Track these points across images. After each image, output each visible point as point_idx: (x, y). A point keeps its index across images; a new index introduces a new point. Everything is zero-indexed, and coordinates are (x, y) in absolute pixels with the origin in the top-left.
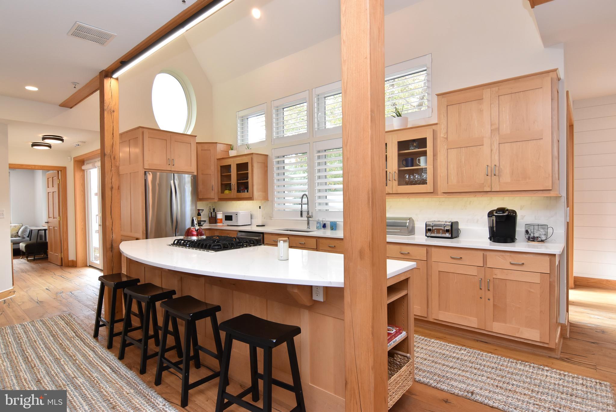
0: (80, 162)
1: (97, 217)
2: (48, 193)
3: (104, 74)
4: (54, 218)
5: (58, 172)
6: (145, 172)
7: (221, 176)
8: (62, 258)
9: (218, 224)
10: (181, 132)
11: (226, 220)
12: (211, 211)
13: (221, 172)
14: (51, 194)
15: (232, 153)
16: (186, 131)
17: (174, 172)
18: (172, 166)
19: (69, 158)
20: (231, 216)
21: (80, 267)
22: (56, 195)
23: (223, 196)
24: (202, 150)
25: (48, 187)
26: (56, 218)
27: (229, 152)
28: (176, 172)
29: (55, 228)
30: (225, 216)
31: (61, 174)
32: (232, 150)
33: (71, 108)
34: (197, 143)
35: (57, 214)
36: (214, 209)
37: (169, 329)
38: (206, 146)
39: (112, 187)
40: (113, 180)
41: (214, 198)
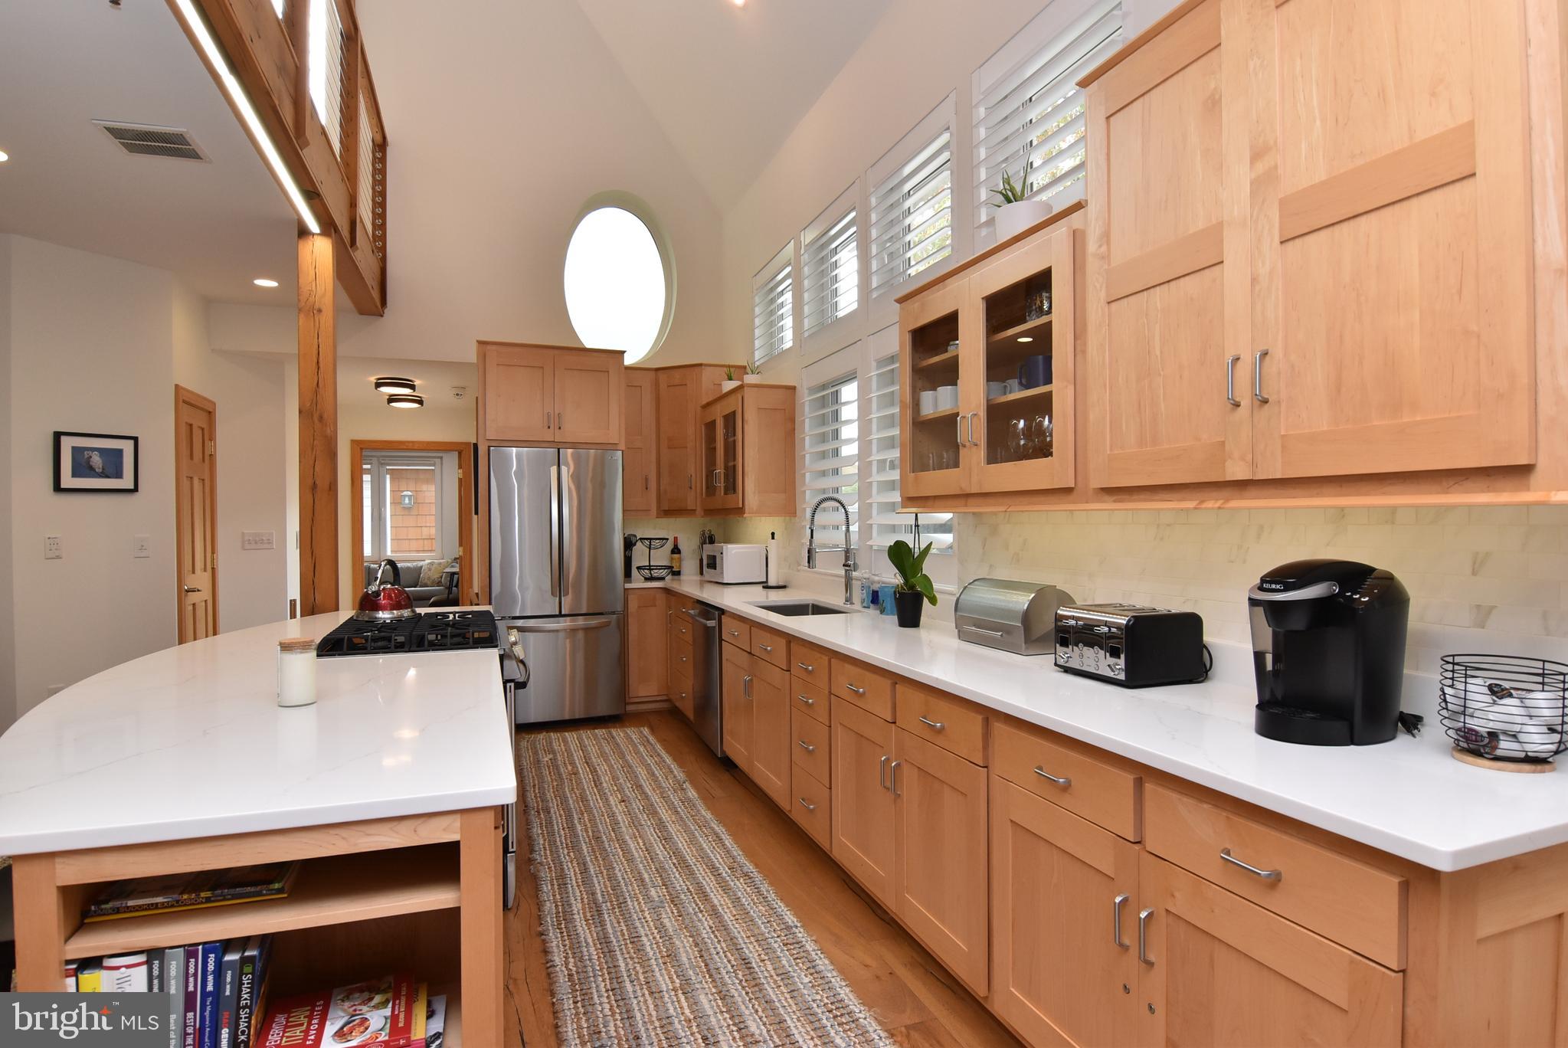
3: (298, 227)
6: (489, 447)
7: (707, 450)
11: (708, 567)
13: (705, 440)
17: (560, 445)
20: (715, 558)
23: (709, 503)
24: (668, 386)
28: (567, 446)
30: (707, 556)
32: (728, 380)
38: (677, 375)
39: (314, 486)
40: (317, 469)
41: (695, 510)
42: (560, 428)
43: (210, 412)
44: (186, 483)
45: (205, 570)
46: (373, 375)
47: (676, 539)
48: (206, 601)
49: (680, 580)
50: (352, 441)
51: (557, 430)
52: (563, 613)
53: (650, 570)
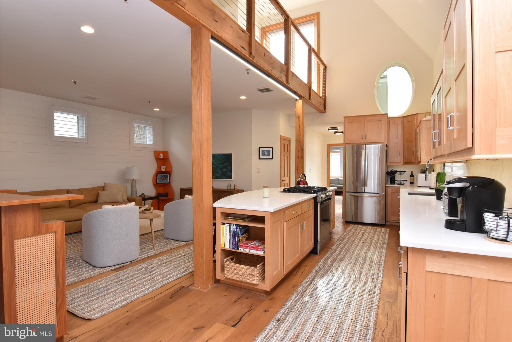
17: (366, 144)
24: (407, 122)
38: (410, 118)
39: (298, 157)
40: (299, 153)
41: (415, 162)
42: (366, 139)
43: (289, 141)
44: (282, 157)
45: (288, 176)
46: (328, 127)
47: (412, 172)
48: (288, 183)
49: (413, 185)
50: (328, 144)
51: (365, 139)
52: (366, 192)
53: (400, 181)
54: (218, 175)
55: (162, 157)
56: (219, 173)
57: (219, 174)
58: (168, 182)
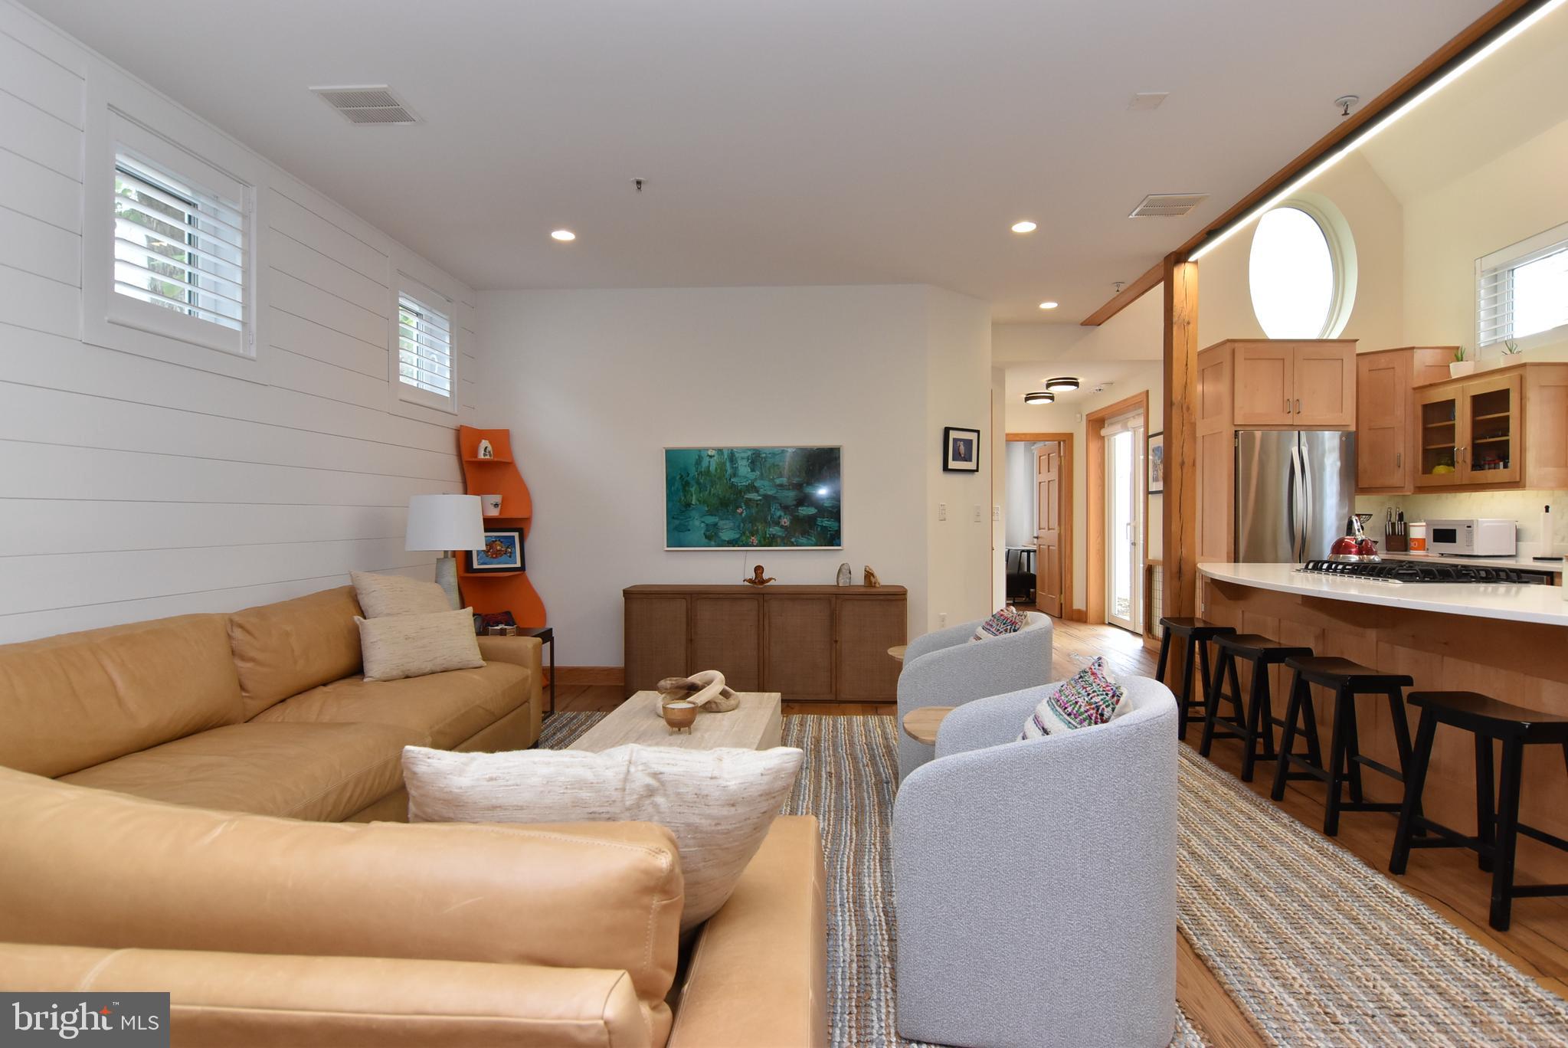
0: (1098, 423)
1: (1129, 526)
2: (1040, 483)
3: (1173, 258)
4: (1049, 529)
5: (1059, 443)
6: (1236, 431)
7: (1425, 430)
8: (1061, 604)
9: (1413, 552)
10: (1315, 336)
11: (1435, 541)
12: (1393, 520)
13: (1425, 421)
14: (1044, 486)
15: (1457, 370)
16: (1328, 333)
17: (1299, 428)
18: (1296, 415)
19: (1078, 416)
20: (1454, 531)
21: (1092, 624)
22: (1055, 486)
23: (1428, 480)
24: (1370, 370)
25: (1040, 473)
26: (1054, 529)
27: (1449, 366)
28: (1303, 428)
29: (1051, 548)
30: (1434, 530)
31: (1065, 446)
32: (1458, 360)
33: (1099, 325)
34: (1358, 355)
35: (1054, 522)
36: (1401, 517)
37: (1298, 725)
39: (1183, 463)
40: (1185, 449)
41: (1402, 487)
42: (1299, 413)
54: (775, 530)
55: (490, 456)
56: (779, 523)
57: (782, 527)
58: (518, 565)
